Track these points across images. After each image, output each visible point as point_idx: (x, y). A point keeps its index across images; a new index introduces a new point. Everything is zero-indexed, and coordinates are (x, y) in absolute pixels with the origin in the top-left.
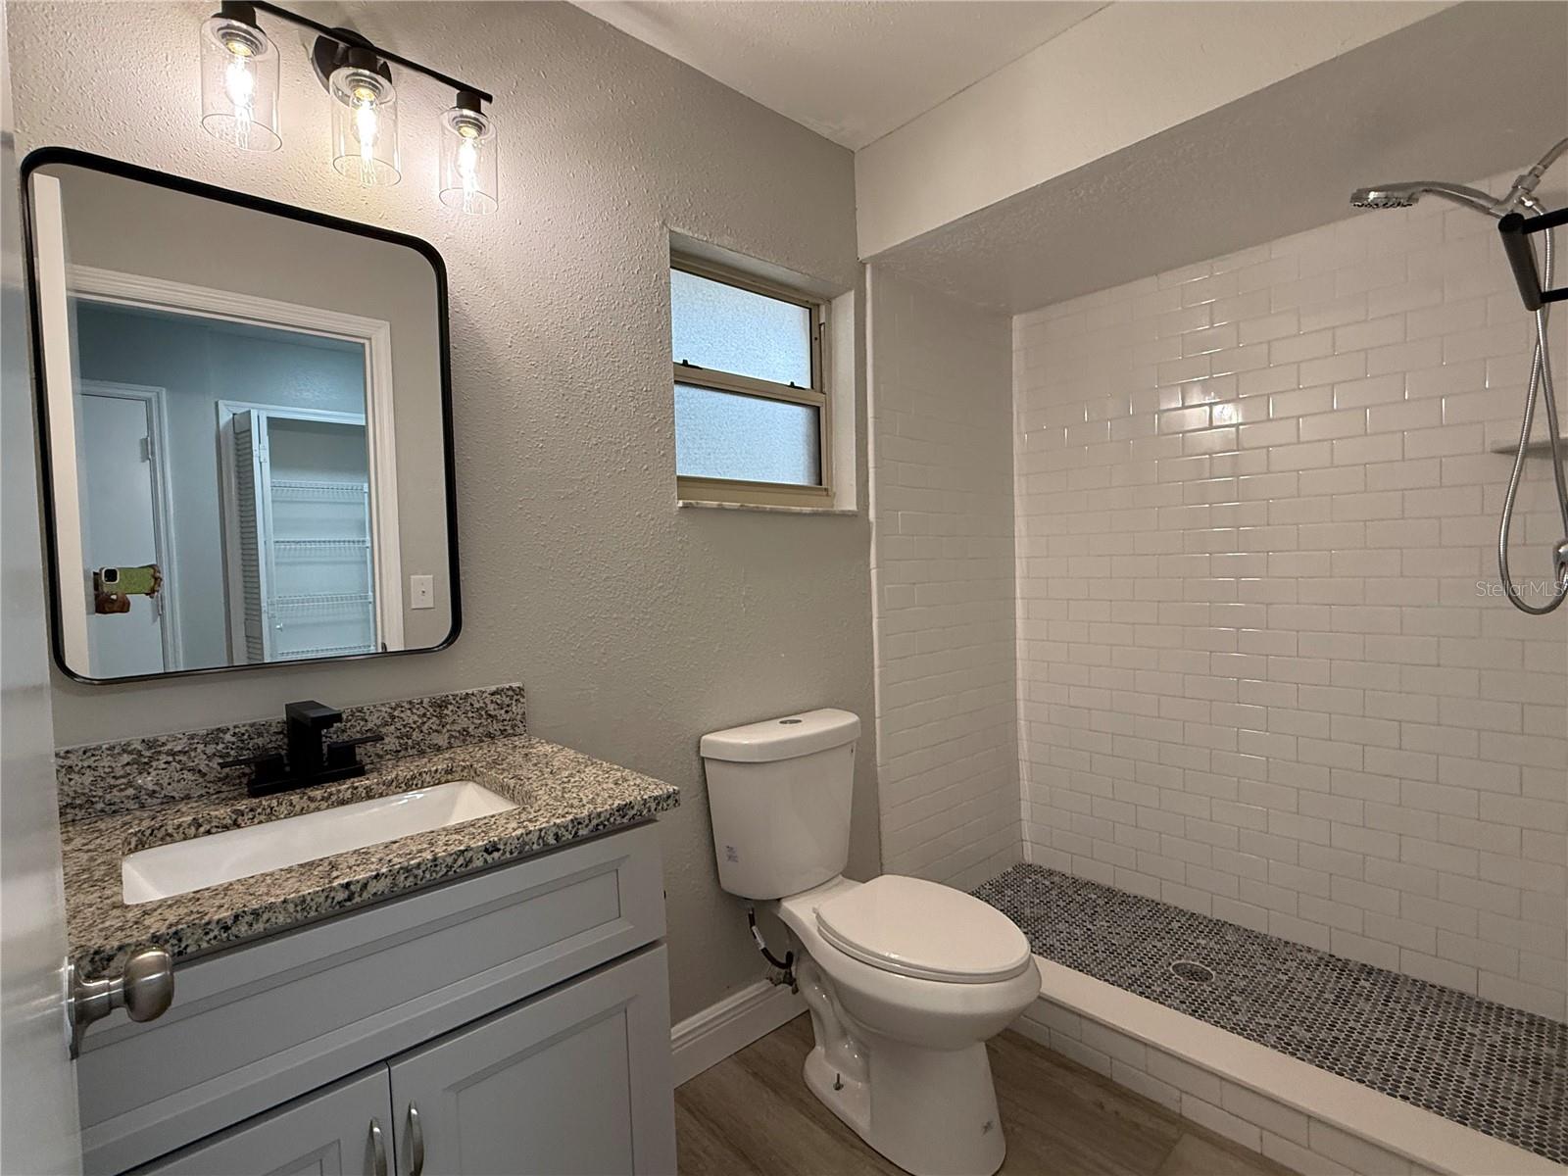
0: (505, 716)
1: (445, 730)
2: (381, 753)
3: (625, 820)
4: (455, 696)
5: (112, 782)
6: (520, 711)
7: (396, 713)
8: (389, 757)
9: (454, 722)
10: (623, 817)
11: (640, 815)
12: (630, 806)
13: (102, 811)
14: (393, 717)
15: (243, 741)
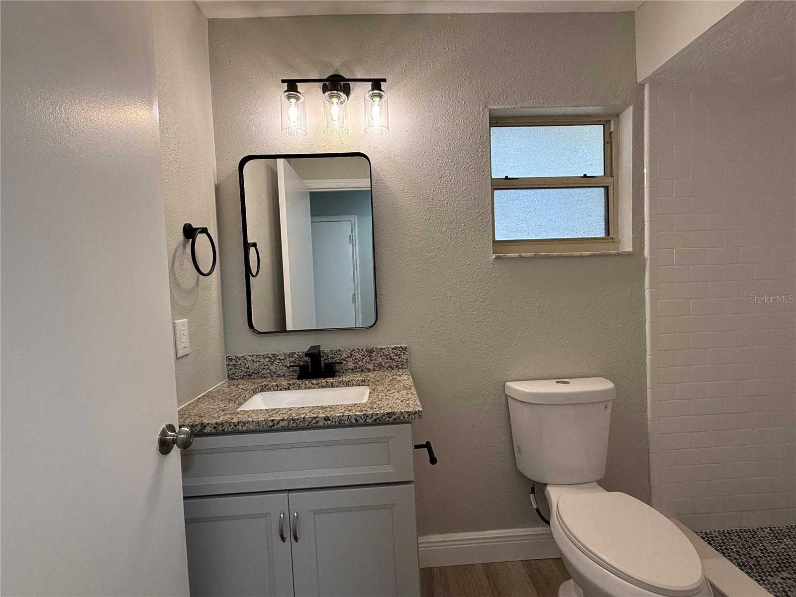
0: (398, 359)
1: (372, 363)
2: (347, 369)
3: (390, 420)
4: (376, 348)
5: (264, 367)
6: (406, 358)
7: (353, 353)
8: (350, 371)
9: (376, 360)
10: (390, 418)
11: (399, 419)
12: (394, 414)
13: (261, 376)
14: (351, 355)
15: (300, 358)
